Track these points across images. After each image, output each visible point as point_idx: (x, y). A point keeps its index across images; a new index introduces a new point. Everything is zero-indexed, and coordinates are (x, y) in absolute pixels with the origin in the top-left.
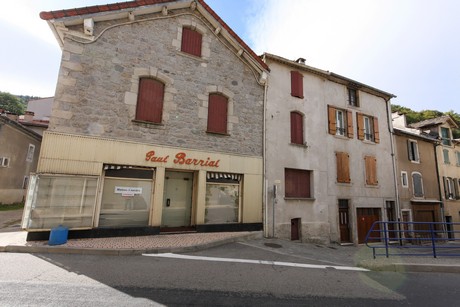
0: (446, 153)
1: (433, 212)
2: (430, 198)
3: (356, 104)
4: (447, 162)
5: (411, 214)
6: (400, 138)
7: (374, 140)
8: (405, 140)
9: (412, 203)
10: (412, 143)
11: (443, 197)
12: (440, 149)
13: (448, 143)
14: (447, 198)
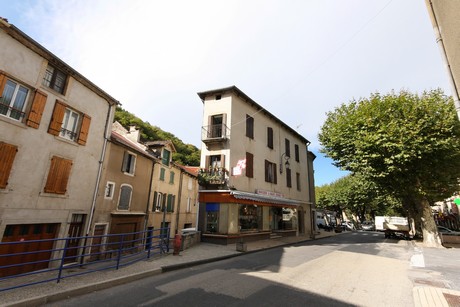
0: (163, 170)
1: (136, 224)
2: (136, 210)
3: (63, 91)
4: (162, 179)
5: (107, 228)
6: (116, 147)
7: (78, 140)
8: (122, 150)
9: (112, 215)
10: (130, 156)
11: (150, 210)
12: (158, 167)
13: (167, 164)
14: (154, 210)
